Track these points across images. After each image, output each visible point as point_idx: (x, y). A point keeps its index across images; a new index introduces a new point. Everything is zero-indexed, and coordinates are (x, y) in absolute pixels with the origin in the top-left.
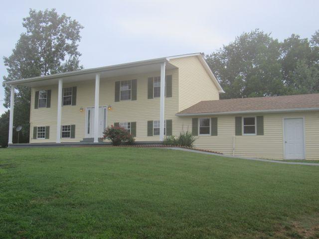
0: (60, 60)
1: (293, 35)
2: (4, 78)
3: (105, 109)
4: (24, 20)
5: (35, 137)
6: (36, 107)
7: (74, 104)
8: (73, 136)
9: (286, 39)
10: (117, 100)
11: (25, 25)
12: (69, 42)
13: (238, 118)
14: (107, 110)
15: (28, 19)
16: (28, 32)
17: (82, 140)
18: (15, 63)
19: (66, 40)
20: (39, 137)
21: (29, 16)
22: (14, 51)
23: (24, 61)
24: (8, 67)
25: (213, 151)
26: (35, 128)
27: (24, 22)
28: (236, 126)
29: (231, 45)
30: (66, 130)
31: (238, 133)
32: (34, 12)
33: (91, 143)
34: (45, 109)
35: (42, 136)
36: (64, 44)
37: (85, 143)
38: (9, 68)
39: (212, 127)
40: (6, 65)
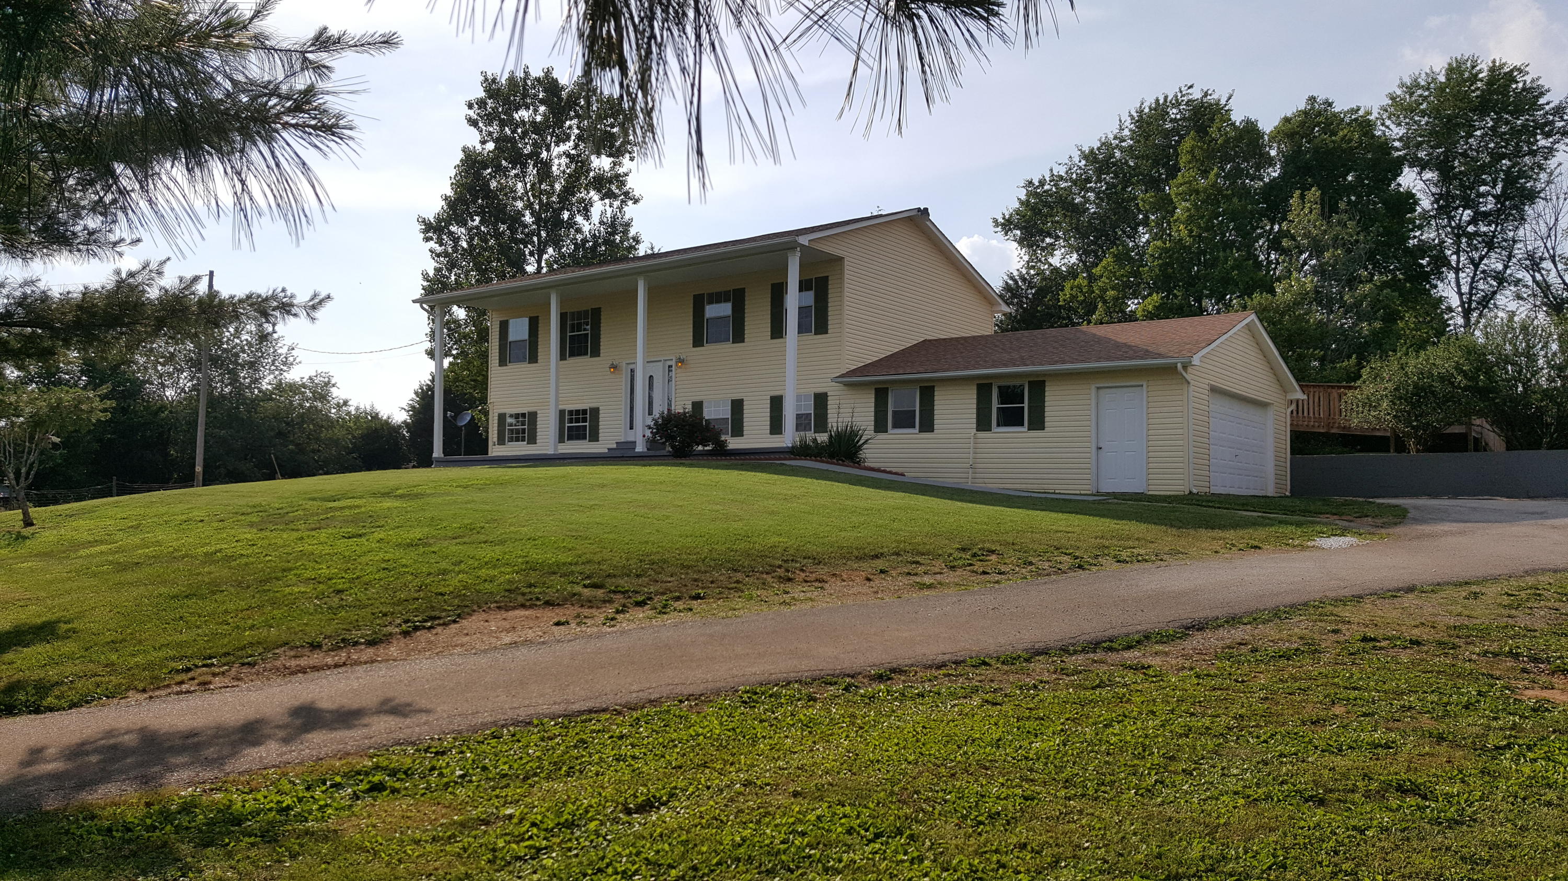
0: (579, 219)
1: (1312, 99)
2: (426, 277)
3: (670, 367)
4: (470, 106)
5: (501, 441)
6: (503, 362)
7: (596, 353)
8: (595, 437)
9: (1289, 115)
10: (698, 341)
11: (473, 123)
12: (602, 163)
13: (983, 389)
14: (673, 368)
15: (482, 103)
16: (483, 142)
17: (614, 446)
18: (451, 233)
19: (593, 157)
20: (511, 440)
21: (481, 94)
22: (446, 199)
23: (477, 228)
24: (432, 244)
25: (894, 470)
26: (502, 417)
27: (471, 113)
28: (978, 409)
29: (1106, 144)
30: (577, 421)
31: (983, 424)
32: (494, 80)
33: (630, 454)
34: (524, 368)
35: (517, 436)
36: (589, 170)
37: (618, 454)
38: (439, 249)
39: (921, 411)
40: (427, 239)
